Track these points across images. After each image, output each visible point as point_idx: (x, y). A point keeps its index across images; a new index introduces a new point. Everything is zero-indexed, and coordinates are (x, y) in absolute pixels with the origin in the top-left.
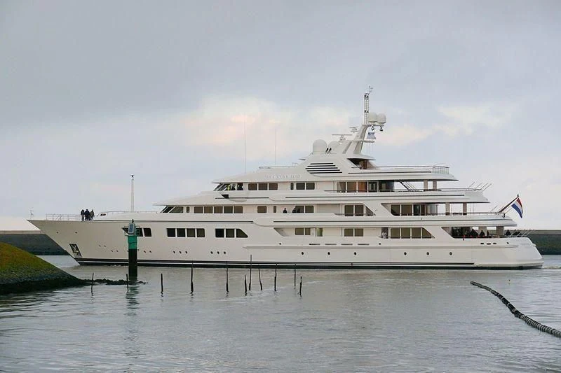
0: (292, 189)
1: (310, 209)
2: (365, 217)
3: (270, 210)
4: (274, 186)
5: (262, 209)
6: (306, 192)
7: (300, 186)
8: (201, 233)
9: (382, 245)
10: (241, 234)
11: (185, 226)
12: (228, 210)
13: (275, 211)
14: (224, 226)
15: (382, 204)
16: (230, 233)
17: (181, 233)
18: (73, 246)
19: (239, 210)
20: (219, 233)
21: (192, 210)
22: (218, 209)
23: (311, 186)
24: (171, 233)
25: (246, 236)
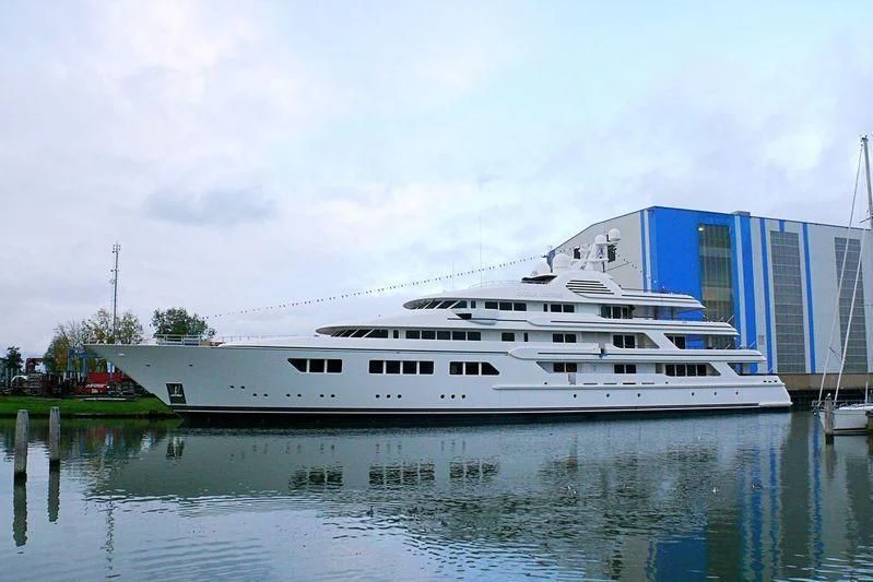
0: (546, 310)
1: (571, 338)
2: (636, 350)
3: (519, 337)
4: (521, 306)
5: (508, 336)
6: (562, 316)
7: (556, 308)
8: (427, 368)
10: (489, 369)
11: (402, 358)
13: (526, 340)
14: (463, 359)
16: (472, 369)
17: (393, 367)
19: (475, 335)
20: (456, 368)
21: (402, 334)
23: (569, 308)
24: (375, 367)
25: (496, 373)
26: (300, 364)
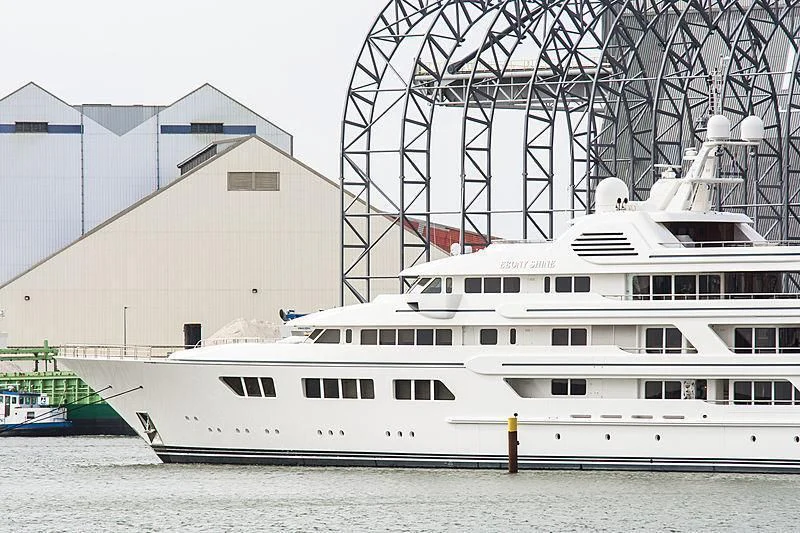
0: (547, 290)
1: (579, 337)
2: (684, 357)
3: (503, 337)
4: (513, 285)
5: (489, 336)
6: (572, 299)
7: (563, 284)
8: (367, 388)
9: (709, 420)
10: (442, 392)
11: (340, 374)
12: (425, 337)
13: (513, 341)
14: (413, 375)
15: (712, 326)
16: (422, 389)
17: (332, 388)
18: (144, 417)
19: (445, 337)
20: (401, 389)
21: (356, 336)
22: (406, 336)
23: (583, 284)
24: (311, 388)
25: (452, 397)
26: (233, 383)
